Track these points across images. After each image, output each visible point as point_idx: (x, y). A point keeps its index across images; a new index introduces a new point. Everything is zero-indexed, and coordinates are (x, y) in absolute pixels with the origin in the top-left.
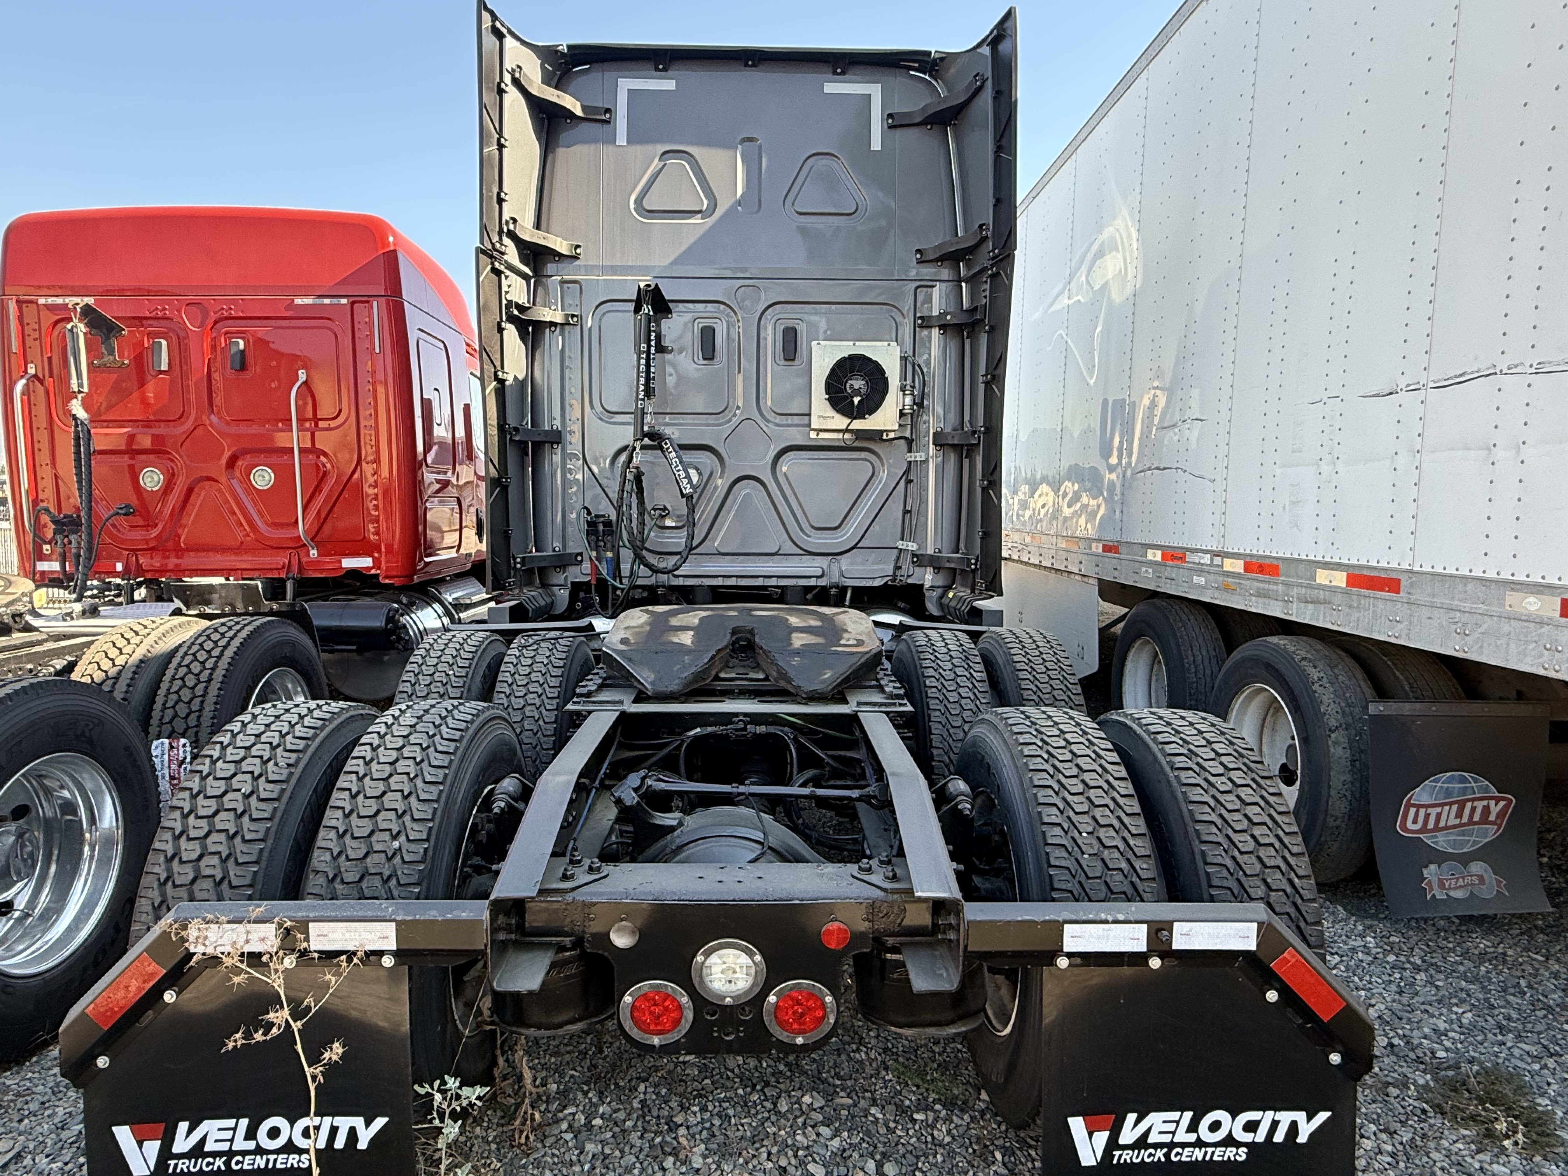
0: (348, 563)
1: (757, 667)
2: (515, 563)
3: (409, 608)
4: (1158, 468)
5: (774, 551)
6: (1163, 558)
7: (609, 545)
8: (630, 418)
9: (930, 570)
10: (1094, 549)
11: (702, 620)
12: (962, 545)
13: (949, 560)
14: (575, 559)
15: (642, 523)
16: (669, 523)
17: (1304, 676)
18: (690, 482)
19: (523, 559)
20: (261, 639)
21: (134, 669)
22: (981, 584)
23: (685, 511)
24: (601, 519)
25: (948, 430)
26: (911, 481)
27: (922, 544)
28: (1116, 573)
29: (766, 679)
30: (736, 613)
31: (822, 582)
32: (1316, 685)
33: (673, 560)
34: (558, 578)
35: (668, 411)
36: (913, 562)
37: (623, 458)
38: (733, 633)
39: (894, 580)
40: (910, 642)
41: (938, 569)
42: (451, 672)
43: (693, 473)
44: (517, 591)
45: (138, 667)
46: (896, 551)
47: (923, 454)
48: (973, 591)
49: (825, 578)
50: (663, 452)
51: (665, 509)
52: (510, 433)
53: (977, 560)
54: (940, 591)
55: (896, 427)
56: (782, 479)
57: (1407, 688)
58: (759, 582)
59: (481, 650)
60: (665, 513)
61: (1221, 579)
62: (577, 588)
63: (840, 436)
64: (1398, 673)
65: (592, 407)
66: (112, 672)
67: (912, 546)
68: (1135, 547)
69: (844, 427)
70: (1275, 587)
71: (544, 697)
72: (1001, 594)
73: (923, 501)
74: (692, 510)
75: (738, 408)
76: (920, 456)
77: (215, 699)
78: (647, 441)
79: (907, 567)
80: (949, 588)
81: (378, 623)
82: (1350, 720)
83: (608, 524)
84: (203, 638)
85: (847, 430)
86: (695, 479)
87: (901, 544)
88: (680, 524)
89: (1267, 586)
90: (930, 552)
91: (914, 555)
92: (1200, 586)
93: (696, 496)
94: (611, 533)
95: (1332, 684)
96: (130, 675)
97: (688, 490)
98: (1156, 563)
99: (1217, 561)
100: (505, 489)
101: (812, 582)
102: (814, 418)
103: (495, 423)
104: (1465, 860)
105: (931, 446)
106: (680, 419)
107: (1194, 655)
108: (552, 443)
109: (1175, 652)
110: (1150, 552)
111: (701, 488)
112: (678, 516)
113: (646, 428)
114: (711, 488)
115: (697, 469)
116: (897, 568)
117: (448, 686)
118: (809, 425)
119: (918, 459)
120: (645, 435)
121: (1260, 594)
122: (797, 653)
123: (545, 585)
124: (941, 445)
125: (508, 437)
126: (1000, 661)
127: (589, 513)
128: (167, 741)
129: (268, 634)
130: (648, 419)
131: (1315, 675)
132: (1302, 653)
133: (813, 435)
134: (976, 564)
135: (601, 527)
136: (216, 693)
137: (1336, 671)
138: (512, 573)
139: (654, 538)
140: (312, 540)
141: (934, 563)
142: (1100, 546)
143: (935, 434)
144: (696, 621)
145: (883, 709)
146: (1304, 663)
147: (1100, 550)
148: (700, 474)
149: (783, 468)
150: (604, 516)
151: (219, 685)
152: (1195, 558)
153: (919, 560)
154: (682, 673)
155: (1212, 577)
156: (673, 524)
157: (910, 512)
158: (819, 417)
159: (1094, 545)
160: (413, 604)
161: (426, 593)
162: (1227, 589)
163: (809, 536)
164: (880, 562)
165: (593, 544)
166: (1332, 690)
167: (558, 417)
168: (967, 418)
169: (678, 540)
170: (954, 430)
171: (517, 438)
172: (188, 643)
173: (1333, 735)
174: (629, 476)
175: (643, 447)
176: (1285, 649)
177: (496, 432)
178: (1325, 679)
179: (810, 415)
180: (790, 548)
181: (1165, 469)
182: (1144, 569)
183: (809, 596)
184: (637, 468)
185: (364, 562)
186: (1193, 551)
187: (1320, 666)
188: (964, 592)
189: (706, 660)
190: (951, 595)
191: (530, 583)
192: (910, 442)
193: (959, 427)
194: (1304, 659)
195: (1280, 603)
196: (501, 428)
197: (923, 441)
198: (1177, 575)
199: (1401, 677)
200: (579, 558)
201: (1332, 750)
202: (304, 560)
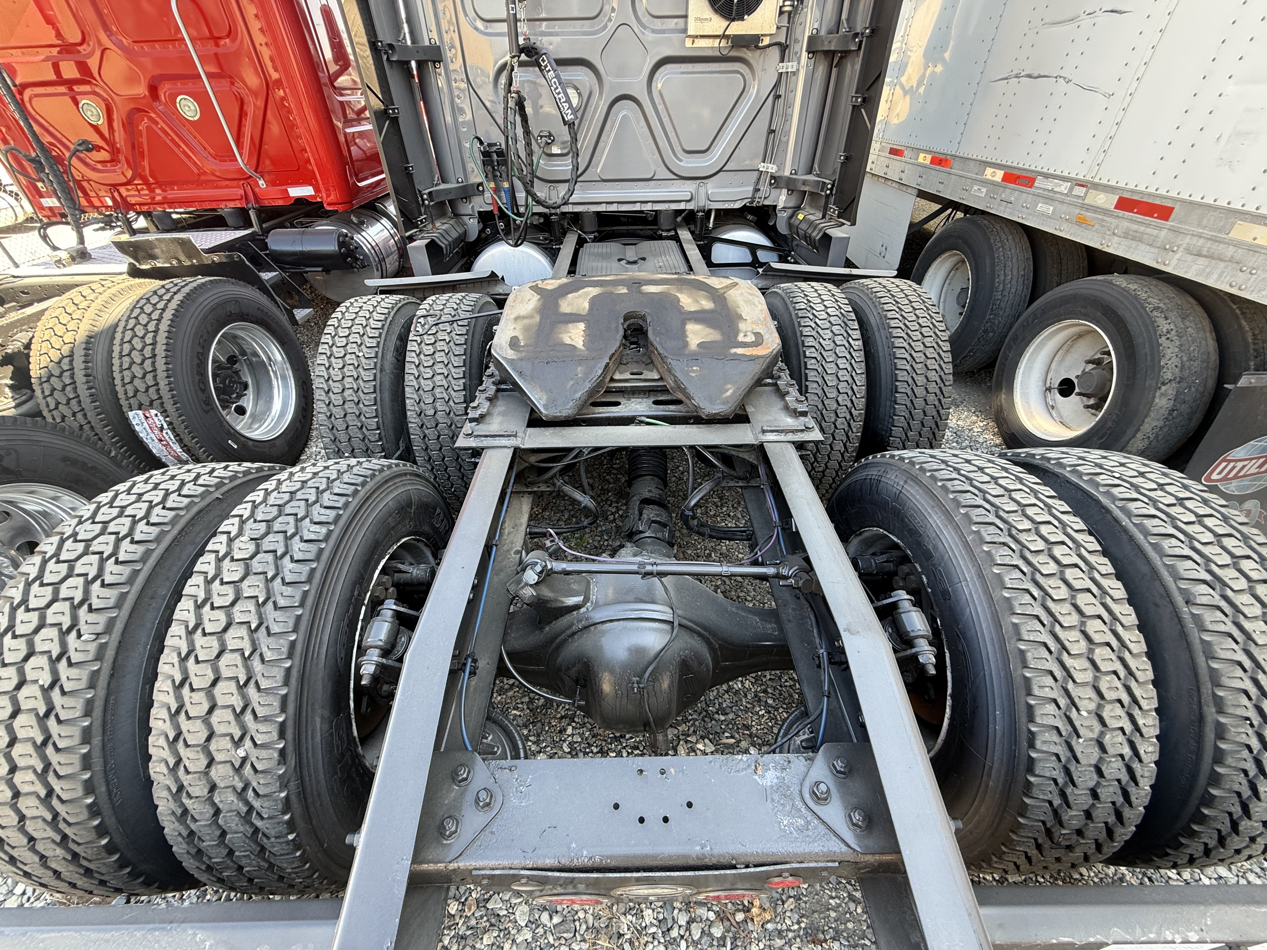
0: (296, 192)
1: (650, 364)
2: (423, 200)
3: (359, 227)
4: (1029, 76)
5: (649, 176)
6: (1003, 180)
7: (504, 175)
8: (503, 27)
9: (784, 191)
10: (921, 160)
11: (594, 301)
12: (816, 166)
13: (805, 183)
14: (478, 189)
15: (530, 154)
16: (555, 150)
17: (1152, 326)
18: (571, 106)
19: (430, 194)
20: (196, 304)
21: (84, 346)
22: (833, 210)
23: (568, 138)
24: (494, 148)
25: (823, 33)
26: (779, 96)
27: (781, 166)
28: (941, 187)
29: (661, 379)
30: (625, 291)
31: (690, 206)
32: (1164, 338)
33: (563, 189)
34: (466, 208)
35: (543, 15)
36: (771, 184)
37: (503, 80)
38: (626, 318)
39: (752, 202)
40: (786, 299)
41: (791, 191)
42: (361, 354)
43: (571, 92)
44: (430, 226)
45: (87, 343)
46: (756, 174)
47: (795, 64)
48: (824, 217)
49: (693, 203)
50: (541, 70)
51: (550, 135)
52: (386, 53)
53: (833, 186)
54: (790, 211)
55: (774, 31)
56: (657, 100)
57: (1250, 339)
58: (637, 207)
59: (388, 323)
60: (551, 139)
61: (1077, 211)
62: (485, 217)
63: (716, 42)
64: (1244, 323)
65: (466, 15)
66: (66, 350)
67: (772, 168)
68: (972, 164)
69: (721, 33)
70: (1155, 232)
71: (450, 378)
72: (854, 224)
73: (787, 118)
74: (575, 140)
75: (613, 10)
76: (789, 66)
77: (165, 374)
78: (523, 57)
79: (764, 188)
80: (798, 208)
81: (331, 247)
82: (1186, 373)
83: (500, 153)
84: (138, 311)
85: (724, 36)
86: (575, 101)
87: (762, 167)
88: (565, 151)
89: (1142, 229)
90: (787, 173)
91: (773, 177)
92: (1043, 215)
93: (577, 123)
94: (505, 163)
95: (1180, 337)
96: (83, 352)
97: (569, 117)
98: (993, 183)
99: (1079, 191)
100: (395, 121)
101: (682, 206)
102: (691, 20)
103: (364, 40)
104: (1241, 499)
105: (804, 54)
106: (557, 27)
107: (1005, 275)
108: (434, 62)
109: (988, 270)
110: (989, 171)
111: (582, 111)
112: (564, 143)
113: (521, 41)
114: (591, 110)
115: (577, 89)
116: (757, 190)
117: (360, 369)
118: (685, 30)
119: (790, 70)
120: (522, 50)
121: (1126, 235)
122: (695, 358)
123: (457, 215)
124: (813, 53)
125: (385, 57)
126: (872, 321)
127: (481, 143)
128: (140, 412)
129: (201, 299)
130: (523, 28)
131: (1164, 326)
132: (1154, 301)
133: (688, 43)
134: (831, 190)
135: (495, 157)
136: (164, 367)
137: (1187, 323)
138: (423, 210)
139: (544, 166)
140: (256, 171)
141: (790, 185)
142: (929, 157)
143: (811, 38)
144: (586, 305)
145: (791, 437)
146: (1155, 313)
147: (928, 162)
148: (580, 94)
149: (659, 83)
150: (495, 144)
151: (164, 360)
152: (1049, 184)
153: (776, 181)
154: (576, 392)
155: (1064, 207)
156: (559, 152)
157: (774, 131)
158: (697, 19)
159: (922, 155)
160: (363, 223)
161: (376, 210)
162: (1081, 222)
163: (681, 160)
164: (742, 185)
165: (490, 175)
166: (1178, 343)
167: (433, 28)
168: (844, 16)
169: (564, 167)
170: (830, 32)
171: (394, 58)
172: (125, 318)
173: (1163, 388)
174: (511, 104)
175: (522, 64)
176: (1136, 297)
177: (368, 52)
178: (1173, 333)
179: (686, 17)
180: (663, 173)
181: (1040, 76)
182: (976, 188)
183: (679, 219)
184: (518, 92)
185: (306, 191)
186: (1047, 176)
187: (1173, 315)
188: (815, 216)
189: (600, 372)
190: (801, 217)
191: (442, 214)
192: (783, 48)
193: (835, 30)
194: (1156, 309)
195: (1156, 250)
196: (373, 45)
197: (797, 48)
198: (1016, 199)
199: (1247, 328)
200: (481, 188)
201: (1157, 400)
202: (257, 190)
